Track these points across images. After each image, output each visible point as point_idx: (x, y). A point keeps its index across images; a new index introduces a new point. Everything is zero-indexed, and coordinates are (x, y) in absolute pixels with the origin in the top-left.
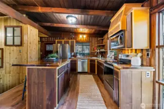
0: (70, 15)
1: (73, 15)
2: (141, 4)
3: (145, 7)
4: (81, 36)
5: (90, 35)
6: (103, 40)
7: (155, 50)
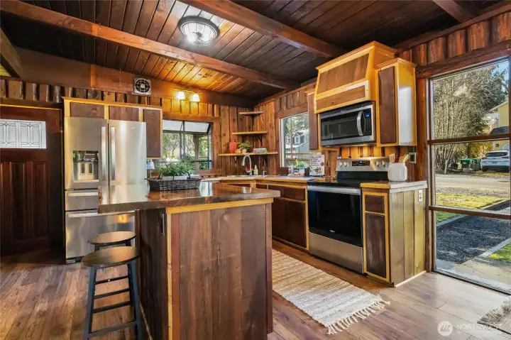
0: (206, 15)
1: (214, 19)
2: (396, 51)
3: (402, 58)
4: (180, 95)
5: (213, 96)
6: (253, 116)
7: (426, 148)
